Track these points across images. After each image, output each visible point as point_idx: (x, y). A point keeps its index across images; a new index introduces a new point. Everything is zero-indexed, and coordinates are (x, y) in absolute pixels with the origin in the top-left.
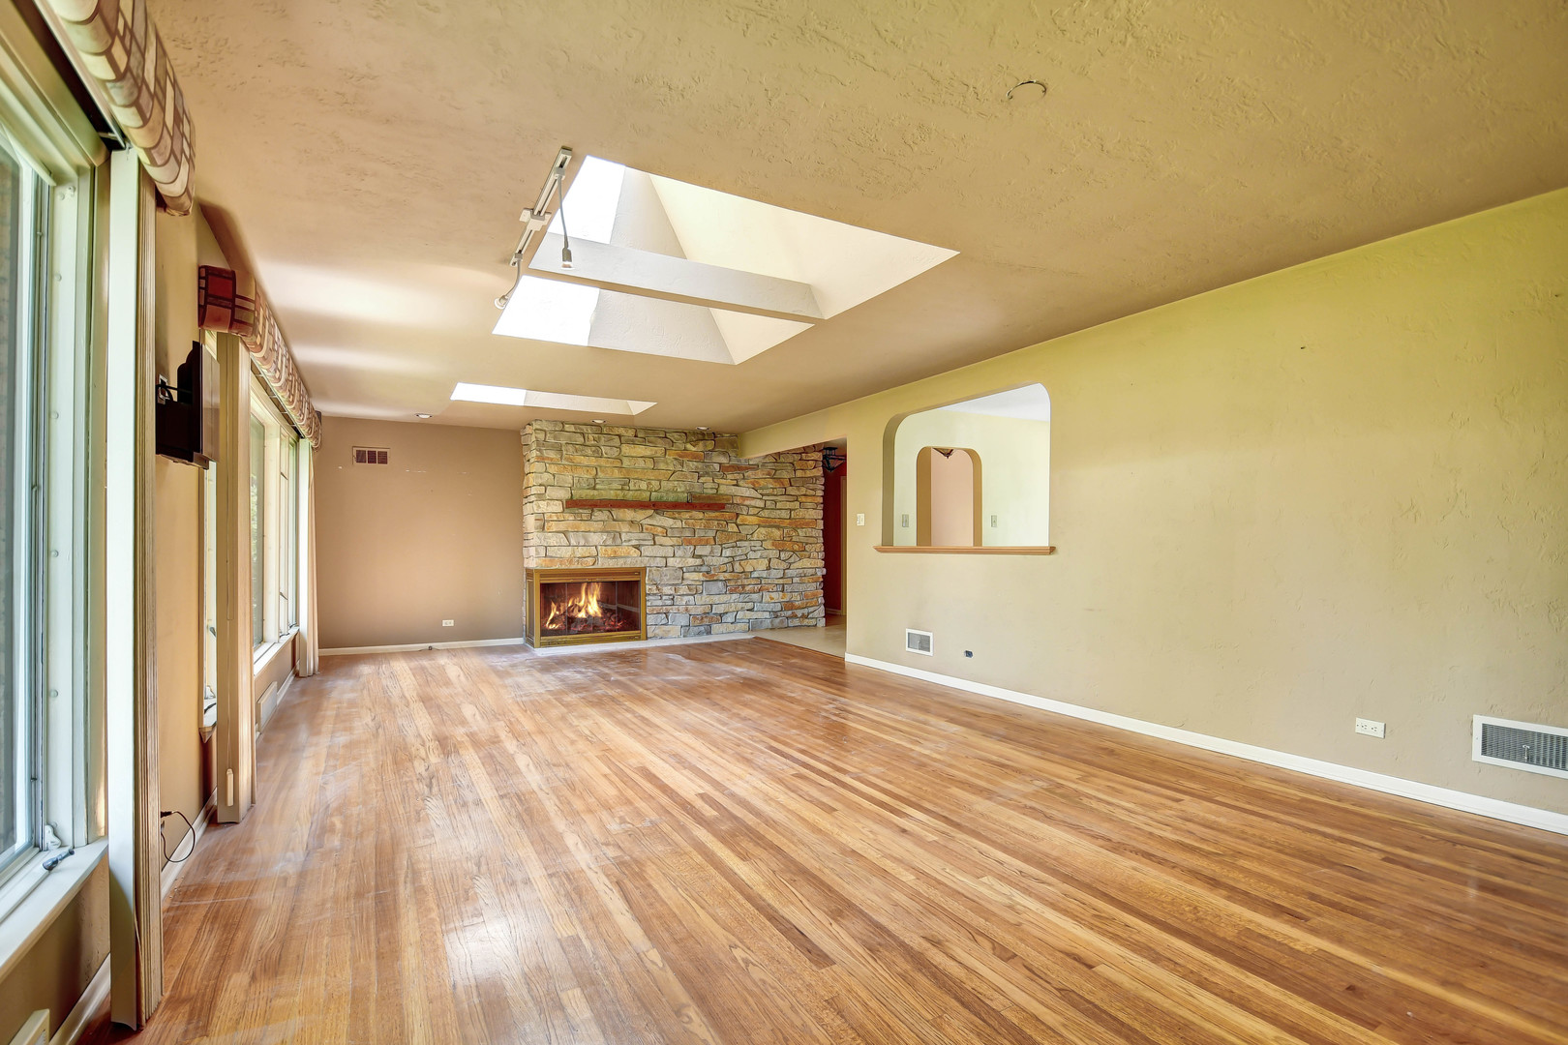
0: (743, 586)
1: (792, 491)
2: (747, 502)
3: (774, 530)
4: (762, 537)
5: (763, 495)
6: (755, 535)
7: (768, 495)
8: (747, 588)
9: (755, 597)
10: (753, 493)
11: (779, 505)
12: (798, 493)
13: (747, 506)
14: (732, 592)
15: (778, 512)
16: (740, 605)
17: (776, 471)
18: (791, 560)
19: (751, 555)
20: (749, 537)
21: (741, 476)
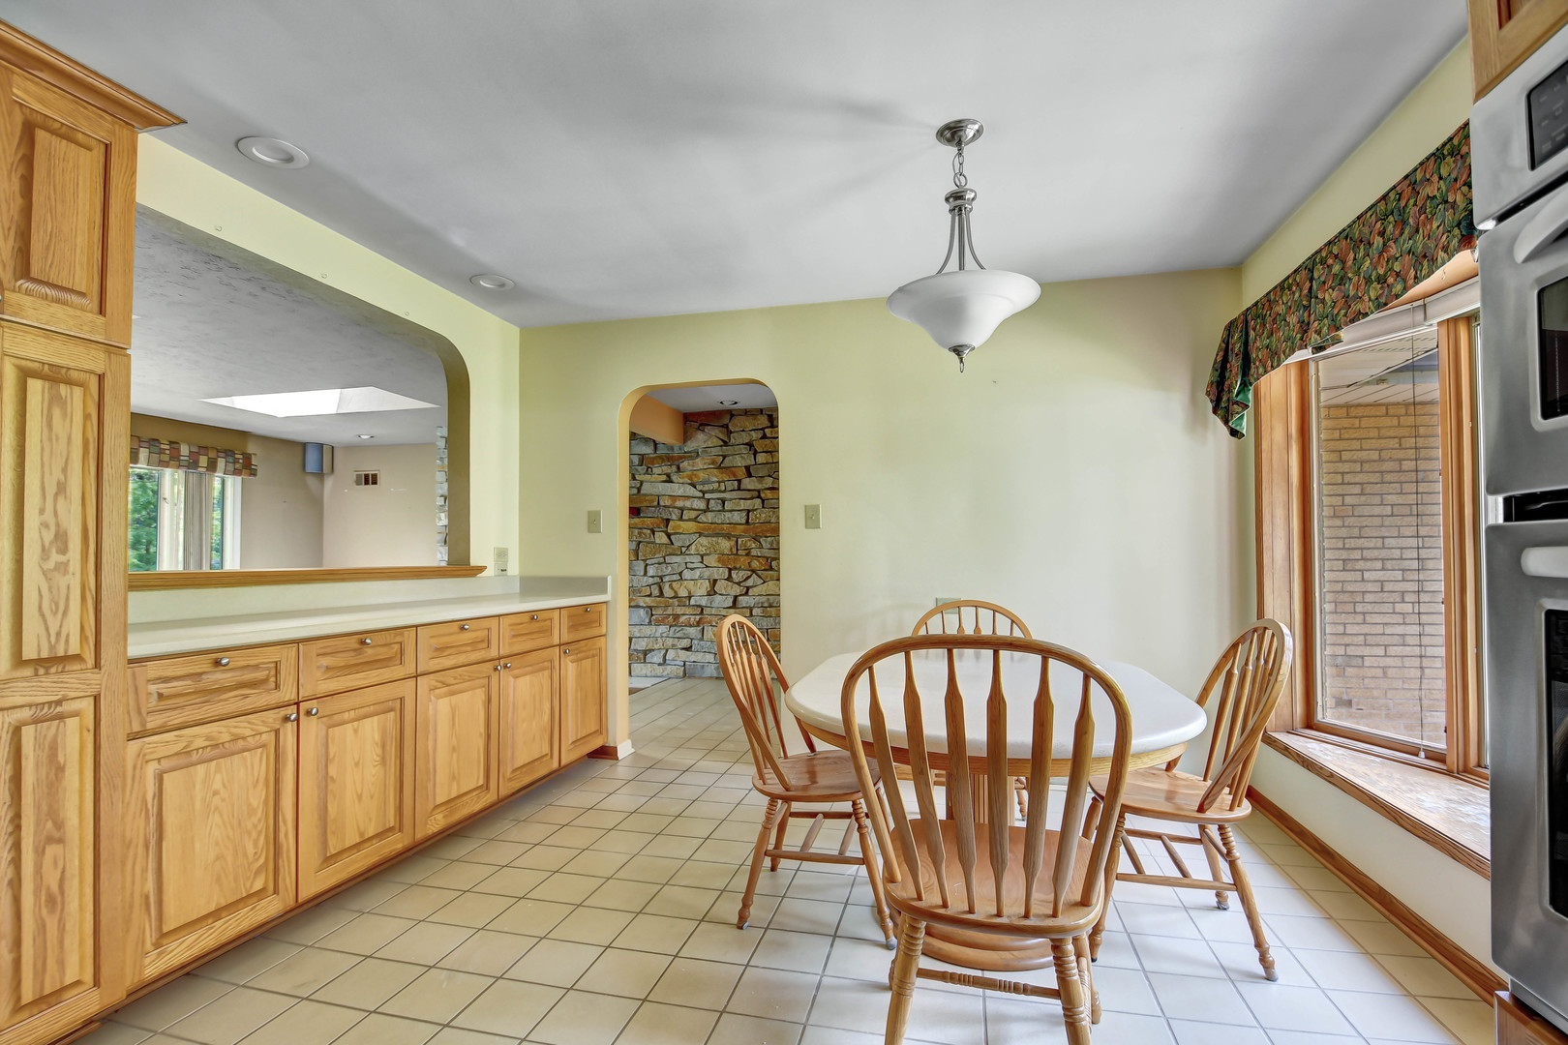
0: (676, 617)
1: (747, 483)
2: (680, 504)
3: (720, 540)
4: (703, 550)
5: (704, 493)
6: (693, 547)
7: (712, 491)
8: (682, 619)
9: (693, 631)
10: (691, 491)
11: (728, 506)
12: (759, 486)
13: (679, 508)
14: (659, 623)
15: (728, 515)
16: (669, 642)
17: (724, 457)
18: (749, 583)
19: (687, 574)
20: (684, 549)
21: (674, 468)
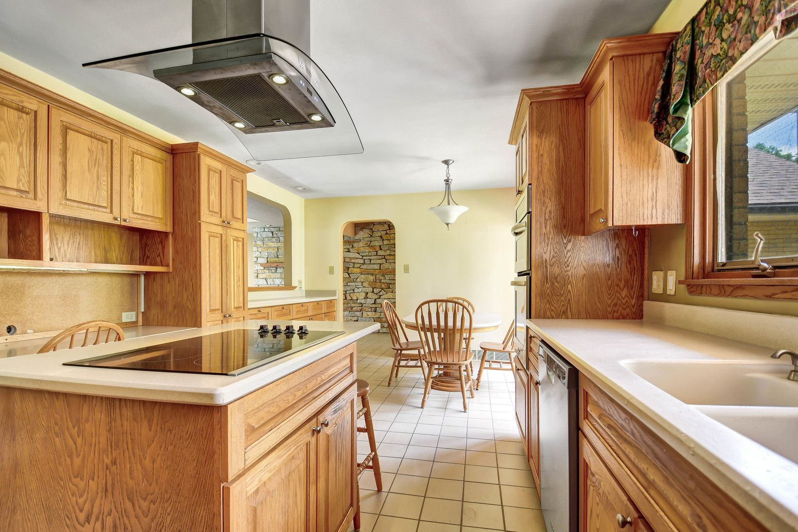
0: (352, 308)
1: (380, 253)
2: (353, 261)
3: (369, 276)
4: (362, 280)
5: (363, 256)
6: (359, 279)
7: (366, 256)
8: (354, 309)
9: (358, 314)
10: (357, 256)
11: (372, 261)
12: (384, 254)
13: (353, 263)
14: (345, 310)
15: (372, 265)
17: (371, 242)
18: (381, 294)
19: (356, 290)
20: (355, 280)
21: (351, 246)
